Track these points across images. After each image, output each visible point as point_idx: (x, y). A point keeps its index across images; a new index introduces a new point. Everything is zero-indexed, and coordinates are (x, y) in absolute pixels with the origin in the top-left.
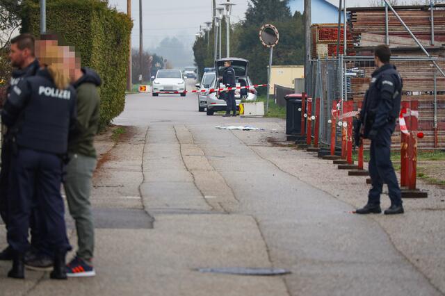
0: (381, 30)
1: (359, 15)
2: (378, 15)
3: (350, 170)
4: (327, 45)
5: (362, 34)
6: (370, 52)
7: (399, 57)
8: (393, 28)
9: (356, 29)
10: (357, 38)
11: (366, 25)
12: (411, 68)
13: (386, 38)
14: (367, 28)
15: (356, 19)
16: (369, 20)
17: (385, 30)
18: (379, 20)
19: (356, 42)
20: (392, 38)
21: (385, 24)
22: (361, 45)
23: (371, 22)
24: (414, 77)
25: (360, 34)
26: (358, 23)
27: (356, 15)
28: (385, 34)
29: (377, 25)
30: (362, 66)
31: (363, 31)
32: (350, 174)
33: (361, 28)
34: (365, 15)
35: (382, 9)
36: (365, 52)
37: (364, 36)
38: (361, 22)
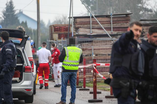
0: (88, 27)
1: (78, 20)
2: (87, 20)
3: (80, 88)
4: (57, 34)
5: (80, 28)
6: (83, 37)
7: (97, 38)
8: (94, 25)
9: (77, 26)
10: (77, 30)
11: (81, 24)
12: (103, 43)
13: (90, 30)
14: (82, 26)
15: (77, 22)
16: (82, 22)
17: (90, 27)
18: (87, 22)
19: (77, 32)
20: (94, 30)
21: (90, 24)
22: (79, 34)
23: (83, 23)
24: (104, 48)
25: (79, 28)
26: (78, 23)
27: (77, 20)
28: (90, 28)
29: (86, 24)
30: (81, 43)
31: (80, 27)
32: (80, 90)
33: (79, 26)
34: (81, 20)
35: (88, 17)
36: (81, 37)
37: (81, 29)
38: (79, 23)
